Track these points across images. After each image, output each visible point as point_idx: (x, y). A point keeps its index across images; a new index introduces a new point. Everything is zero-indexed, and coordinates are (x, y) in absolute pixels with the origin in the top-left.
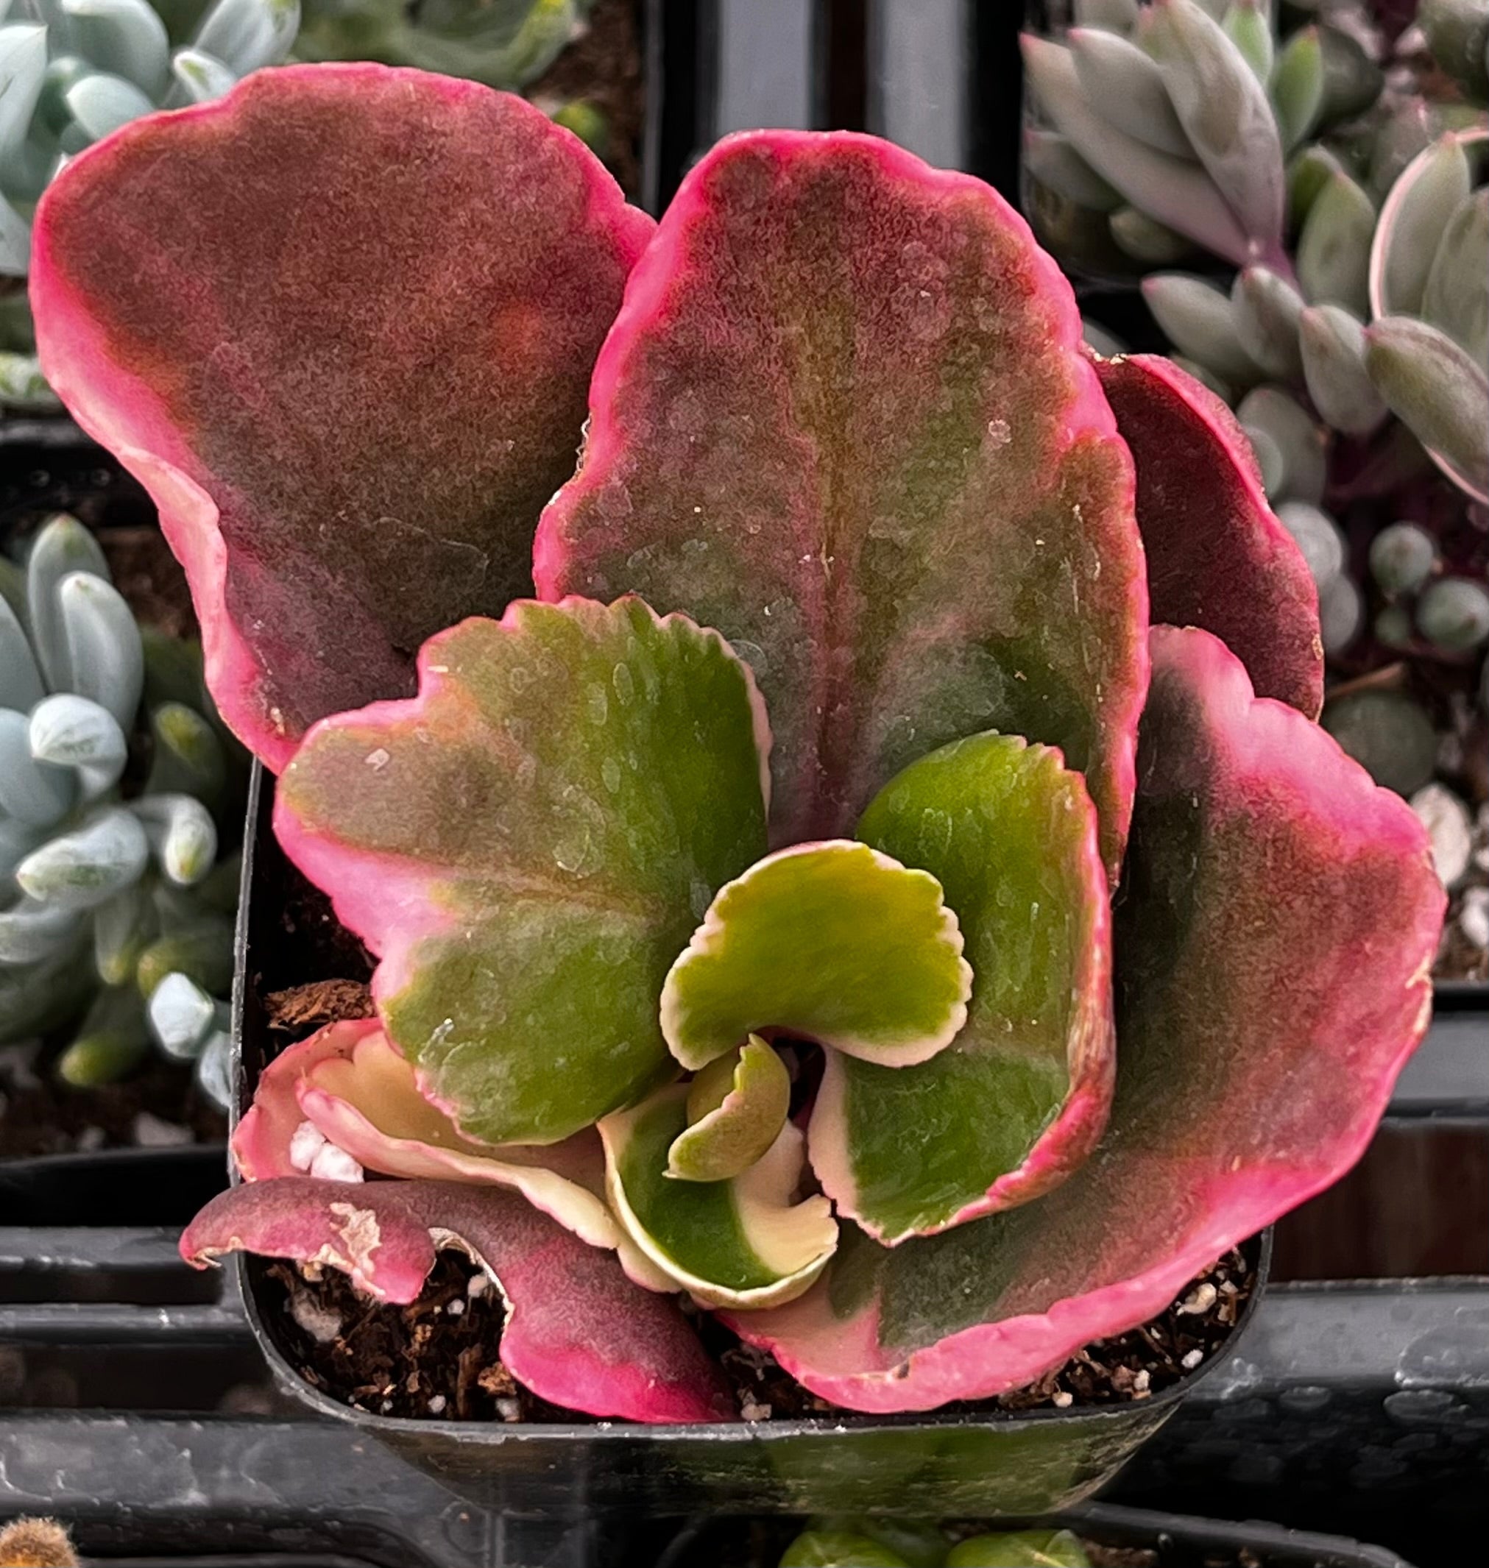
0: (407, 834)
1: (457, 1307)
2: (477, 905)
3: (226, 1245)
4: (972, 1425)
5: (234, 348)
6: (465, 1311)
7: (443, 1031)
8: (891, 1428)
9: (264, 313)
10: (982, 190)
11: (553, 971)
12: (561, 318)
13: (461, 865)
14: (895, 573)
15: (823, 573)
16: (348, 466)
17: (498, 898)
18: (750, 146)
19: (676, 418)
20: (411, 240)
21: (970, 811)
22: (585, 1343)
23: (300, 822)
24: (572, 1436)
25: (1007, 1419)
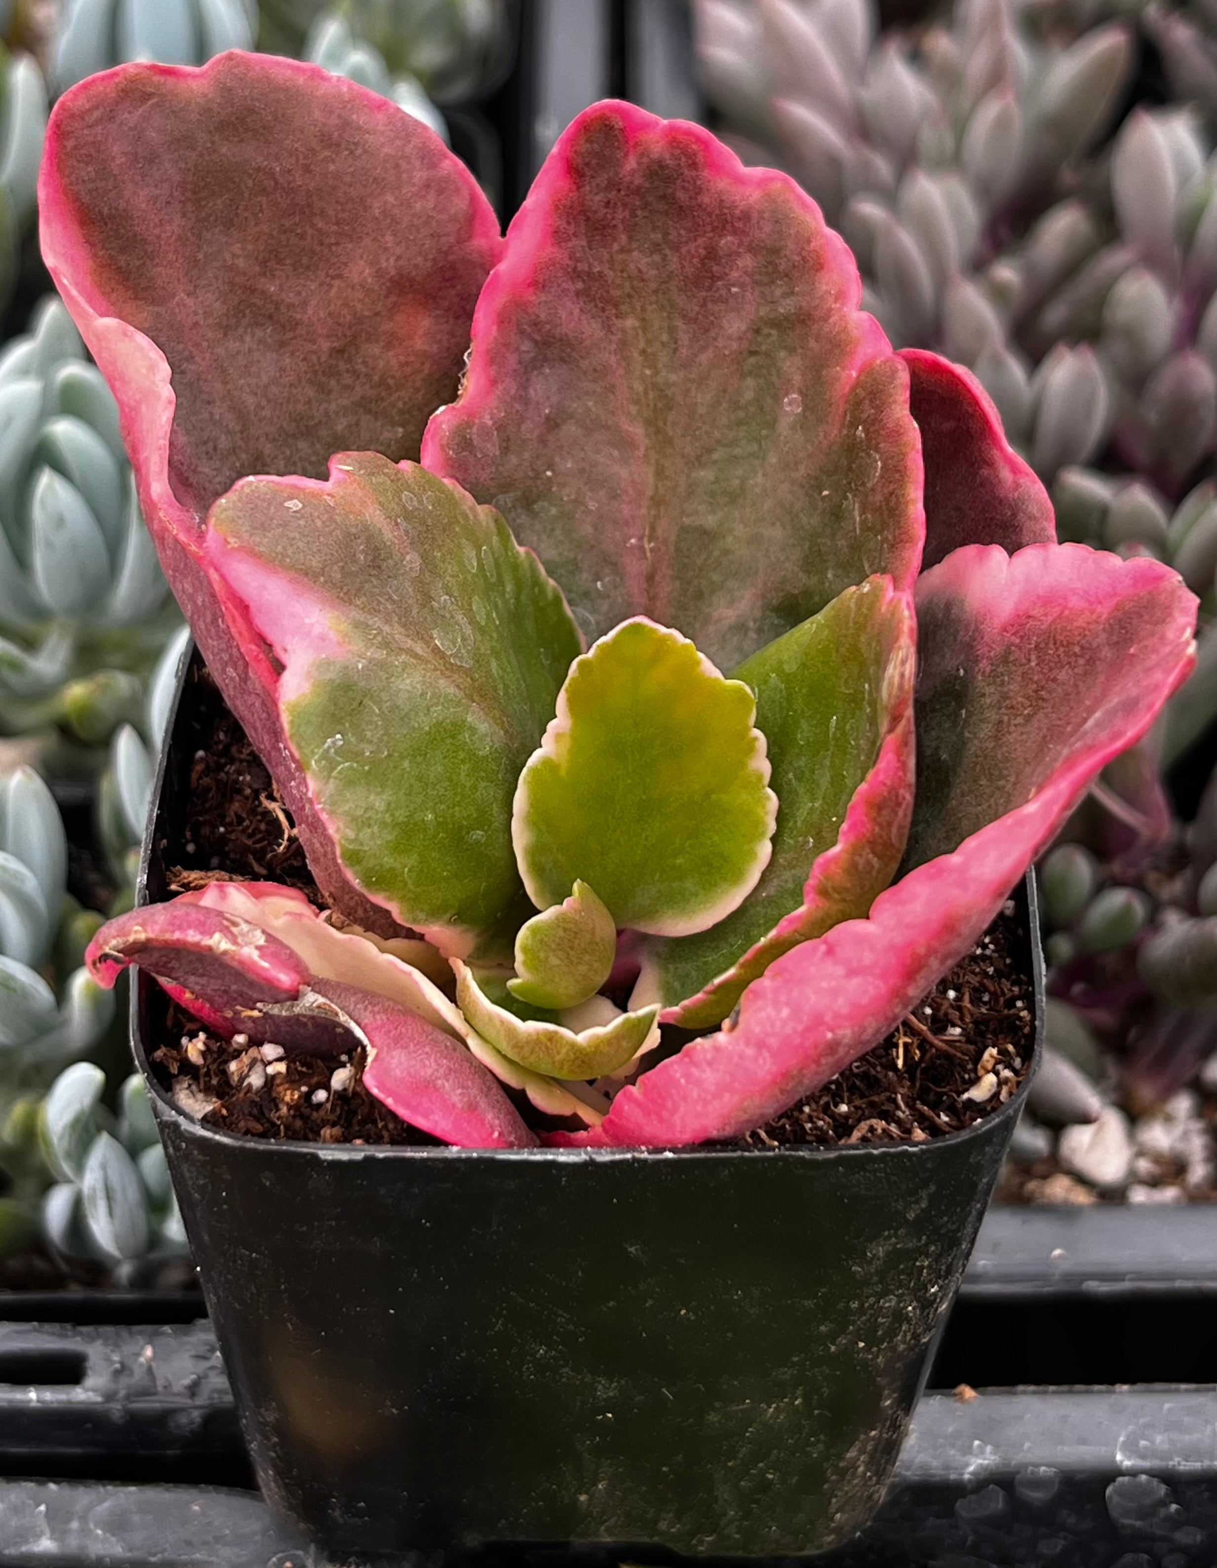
0: (315, 563)
1: (321, 1095)
2: (369, 643)
3: (128, 934)
4: (787, 1153)
5: (190, 302)
6: (328, 1099)
7: (334, 743)
8: (714, 1155)
9: (216, 278)
10: (785, 181)
11: (427, 728)
12: (447, 322)
13: (357, 606)
14: (704, 556)
15: (646, 558)
16: (271, 437)
17: (386, 644)
18: (608, 114)
19: (535, 390)
20: (335, 227)
21: (774, 675)
22: (439, 1082)
23: (226, 540)
24: (425, 1155)
25: (818, 1149)
